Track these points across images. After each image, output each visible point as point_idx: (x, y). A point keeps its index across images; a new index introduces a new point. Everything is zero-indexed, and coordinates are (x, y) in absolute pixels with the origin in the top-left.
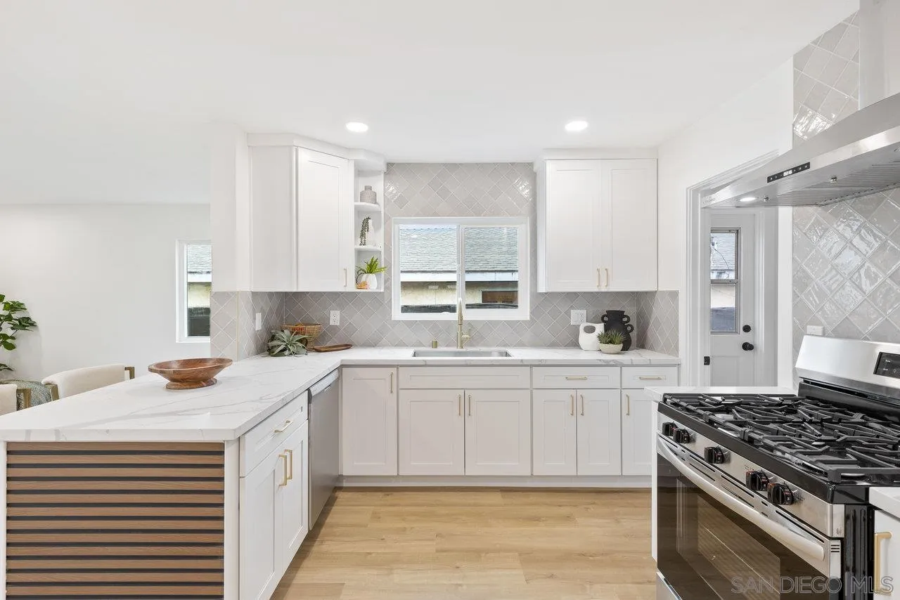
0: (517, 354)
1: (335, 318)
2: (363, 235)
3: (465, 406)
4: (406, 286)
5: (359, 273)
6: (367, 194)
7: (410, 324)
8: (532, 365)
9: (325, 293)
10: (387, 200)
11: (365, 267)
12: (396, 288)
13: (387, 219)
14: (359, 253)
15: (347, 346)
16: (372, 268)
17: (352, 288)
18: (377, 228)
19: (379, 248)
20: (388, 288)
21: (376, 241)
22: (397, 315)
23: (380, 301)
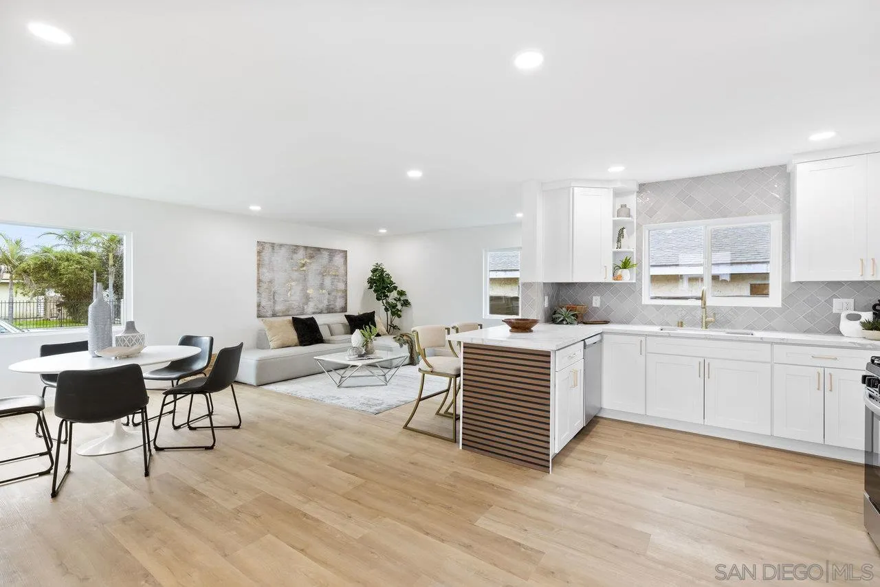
0: (758, 334)
1: (596, 302)
2: (619, 241)
3: (704, 369)
4: (655, 279)
5: (616, 268)
6: (623, 210)
7: (658, 307)
8: (773, 343)
9: (589, 283)
10: (639, 213)
11: (620, 264)
12: (646, 280)
13: (639, 226)
14: (615, 253)
15: (606, 322)
16: (626, 265)
17: (610, 279)
18: (630, 234)
19: (632, 250)
20: (639, 279)
21: (629, 244)
22: (646, 300)
23: (632, 290)
